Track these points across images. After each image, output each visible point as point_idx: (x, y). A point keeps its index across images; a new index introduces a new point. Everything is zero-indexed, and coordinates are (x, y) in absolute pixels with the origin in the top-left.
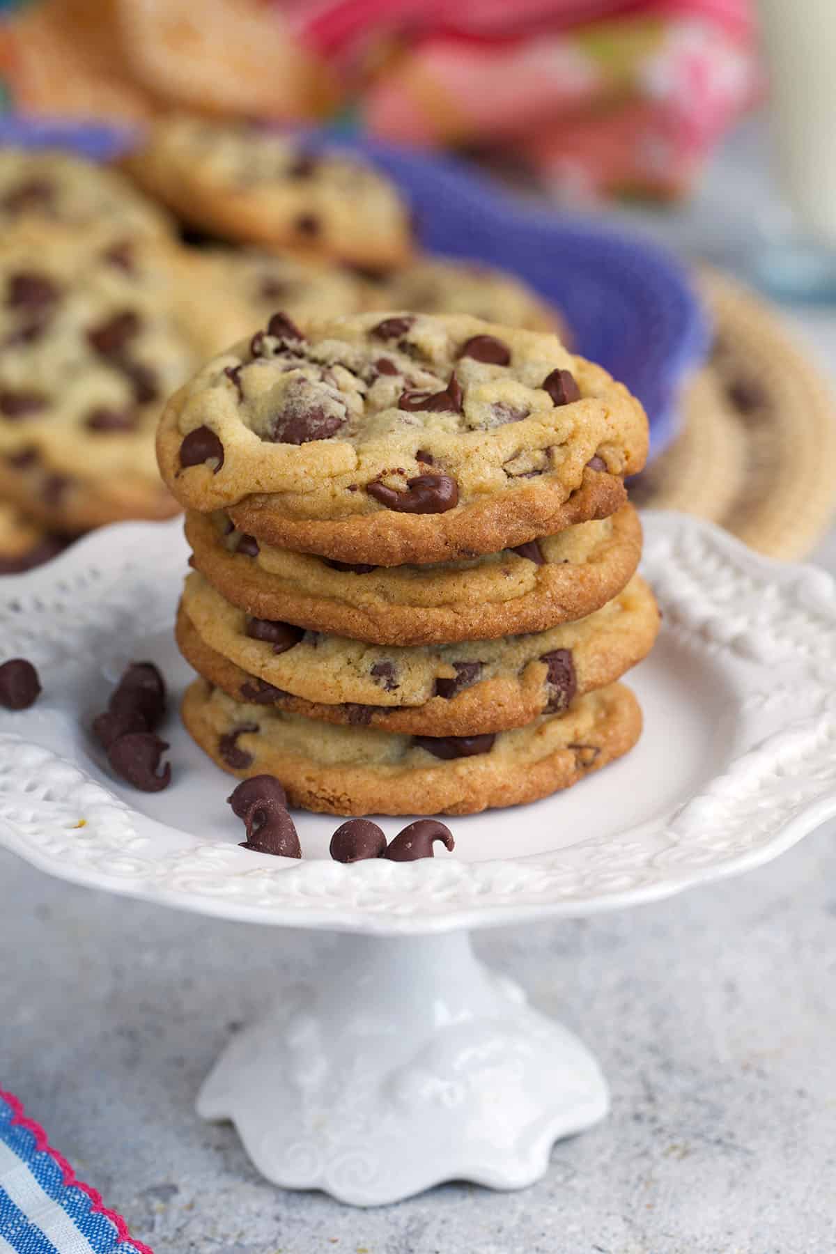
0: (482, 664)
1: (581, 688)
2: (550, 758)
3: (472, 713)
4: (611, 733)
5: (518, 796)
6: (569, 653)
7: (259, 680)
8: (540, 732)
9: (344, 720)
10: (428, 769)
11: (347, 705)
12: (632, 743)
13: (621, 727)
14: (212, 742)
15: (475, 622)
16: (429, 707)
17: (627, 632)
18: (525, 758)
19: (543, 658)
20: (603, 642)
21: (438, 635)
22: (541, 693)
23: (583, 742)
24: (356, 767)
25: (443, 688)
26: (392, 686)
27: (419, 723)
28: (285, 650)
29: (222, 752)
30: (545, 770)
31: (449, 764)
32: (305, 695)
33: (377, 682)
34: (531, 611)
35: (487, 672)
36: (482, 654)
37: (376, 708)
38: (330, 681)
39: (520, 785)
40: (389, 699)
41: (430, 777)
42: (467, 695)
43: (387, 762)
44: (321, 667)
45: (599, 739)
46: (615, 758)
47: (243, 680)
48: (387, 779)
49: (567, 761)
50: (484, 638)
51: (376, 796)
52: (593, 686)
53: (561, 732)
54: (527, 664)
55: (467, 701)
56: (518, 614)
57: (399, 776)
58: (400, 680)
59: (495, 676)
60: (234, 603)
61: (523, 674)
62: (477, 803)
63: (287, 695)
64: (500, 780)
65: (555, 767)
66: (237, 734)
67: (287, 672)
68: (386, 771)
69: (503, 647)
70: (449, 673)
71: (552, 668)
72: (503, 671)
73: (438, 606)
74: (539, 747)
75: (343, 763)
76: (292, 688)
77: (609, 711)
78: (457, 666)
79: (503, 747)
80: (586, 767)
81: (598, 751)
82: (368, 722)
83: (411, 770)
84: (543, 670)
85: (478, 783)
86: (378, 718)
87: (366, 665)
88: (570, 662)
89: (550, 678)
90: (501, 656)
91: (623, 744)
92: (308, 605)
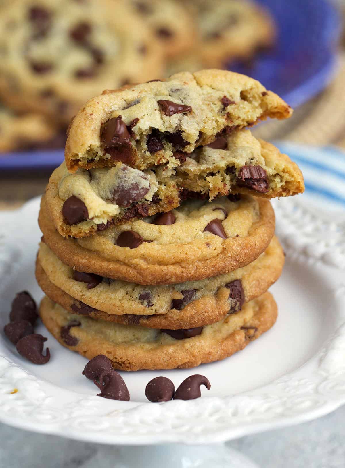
0: (196, 290)
1: (247, 299)
2: (232, 335)
3: (192, 317)
4: (262, 319)
5: (217, 357)
6: (240, 281)
7: (81, 302)
8: (226, 322)
9: (125, 322)
10: (170, 345)
11: (127, 315)
12: (273, 323)
13: (267, 316)
14: (57, 330)
15: (192, 272)
16: (170, 314)
17: (269, 267)
18: (219, 336)
19: (227, 285)
20: (258, 274)
21: (173, 279)
22: (227, 303)
23: (248, 325)
24: (132, 345)
25: (176, 304)
26: (150, 305)
27: (164, 323)
28: (93, 287)
29: (62, 337)
30: (230, 343)
31: (180, 342)
32: (105, 310)
33: (142, 303)
34: (221, 264)
35: (198, 294)
36: (196, 285)
37: (142, 316)
38: (118, 304)
39: (217, 351)
40: (149, 311)
41: (171, 350)
42: (189, 308)
43: (148, 342)
44: (113, 296)
45: (257, 322)
46: (264, 331)
47: (72, 302)
48: (149, 351)
49: (241, 337)
50: (197, 279)
51: (143, 361)
52: (253, 297)
53: (237, 321)
54: (219, 289)
55: (189, 311)
56: (214, 266)
57: (155, 349)
58: (154, 302)
59: (203, 297)
60: (66, 263)
61: (217, 294)
62: (196, 362)
63: (96, 310)
64: (207, 350)
65: (235, 340)
66: (69, 327)
67: (95, 299)
68: (148, 346)
69: (206, 281)
70: (179, 296)
71: (232, 290)
72: (207, 293)
73: (173, 264)
74: (227, 329)
75: (125, 342)
76: (97, 307)
77: (261, 307)
78: (183, 292)
79: (208, 331)
80: (250, 338)
81: (256, 329)
82: (138, 322)
83: (161, 346)
84: (227, 292)
85: (196, 351)
86: (143, 321)
87: (136, 294)
88: (241, 286)
89: (231, 296)
90: (205, 286)
91: (268, 325)
92: (105, 264)
